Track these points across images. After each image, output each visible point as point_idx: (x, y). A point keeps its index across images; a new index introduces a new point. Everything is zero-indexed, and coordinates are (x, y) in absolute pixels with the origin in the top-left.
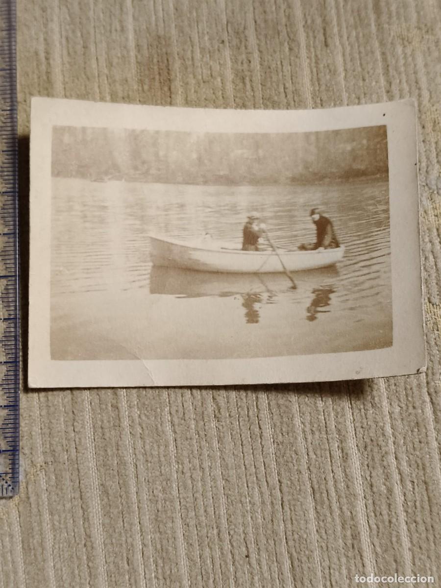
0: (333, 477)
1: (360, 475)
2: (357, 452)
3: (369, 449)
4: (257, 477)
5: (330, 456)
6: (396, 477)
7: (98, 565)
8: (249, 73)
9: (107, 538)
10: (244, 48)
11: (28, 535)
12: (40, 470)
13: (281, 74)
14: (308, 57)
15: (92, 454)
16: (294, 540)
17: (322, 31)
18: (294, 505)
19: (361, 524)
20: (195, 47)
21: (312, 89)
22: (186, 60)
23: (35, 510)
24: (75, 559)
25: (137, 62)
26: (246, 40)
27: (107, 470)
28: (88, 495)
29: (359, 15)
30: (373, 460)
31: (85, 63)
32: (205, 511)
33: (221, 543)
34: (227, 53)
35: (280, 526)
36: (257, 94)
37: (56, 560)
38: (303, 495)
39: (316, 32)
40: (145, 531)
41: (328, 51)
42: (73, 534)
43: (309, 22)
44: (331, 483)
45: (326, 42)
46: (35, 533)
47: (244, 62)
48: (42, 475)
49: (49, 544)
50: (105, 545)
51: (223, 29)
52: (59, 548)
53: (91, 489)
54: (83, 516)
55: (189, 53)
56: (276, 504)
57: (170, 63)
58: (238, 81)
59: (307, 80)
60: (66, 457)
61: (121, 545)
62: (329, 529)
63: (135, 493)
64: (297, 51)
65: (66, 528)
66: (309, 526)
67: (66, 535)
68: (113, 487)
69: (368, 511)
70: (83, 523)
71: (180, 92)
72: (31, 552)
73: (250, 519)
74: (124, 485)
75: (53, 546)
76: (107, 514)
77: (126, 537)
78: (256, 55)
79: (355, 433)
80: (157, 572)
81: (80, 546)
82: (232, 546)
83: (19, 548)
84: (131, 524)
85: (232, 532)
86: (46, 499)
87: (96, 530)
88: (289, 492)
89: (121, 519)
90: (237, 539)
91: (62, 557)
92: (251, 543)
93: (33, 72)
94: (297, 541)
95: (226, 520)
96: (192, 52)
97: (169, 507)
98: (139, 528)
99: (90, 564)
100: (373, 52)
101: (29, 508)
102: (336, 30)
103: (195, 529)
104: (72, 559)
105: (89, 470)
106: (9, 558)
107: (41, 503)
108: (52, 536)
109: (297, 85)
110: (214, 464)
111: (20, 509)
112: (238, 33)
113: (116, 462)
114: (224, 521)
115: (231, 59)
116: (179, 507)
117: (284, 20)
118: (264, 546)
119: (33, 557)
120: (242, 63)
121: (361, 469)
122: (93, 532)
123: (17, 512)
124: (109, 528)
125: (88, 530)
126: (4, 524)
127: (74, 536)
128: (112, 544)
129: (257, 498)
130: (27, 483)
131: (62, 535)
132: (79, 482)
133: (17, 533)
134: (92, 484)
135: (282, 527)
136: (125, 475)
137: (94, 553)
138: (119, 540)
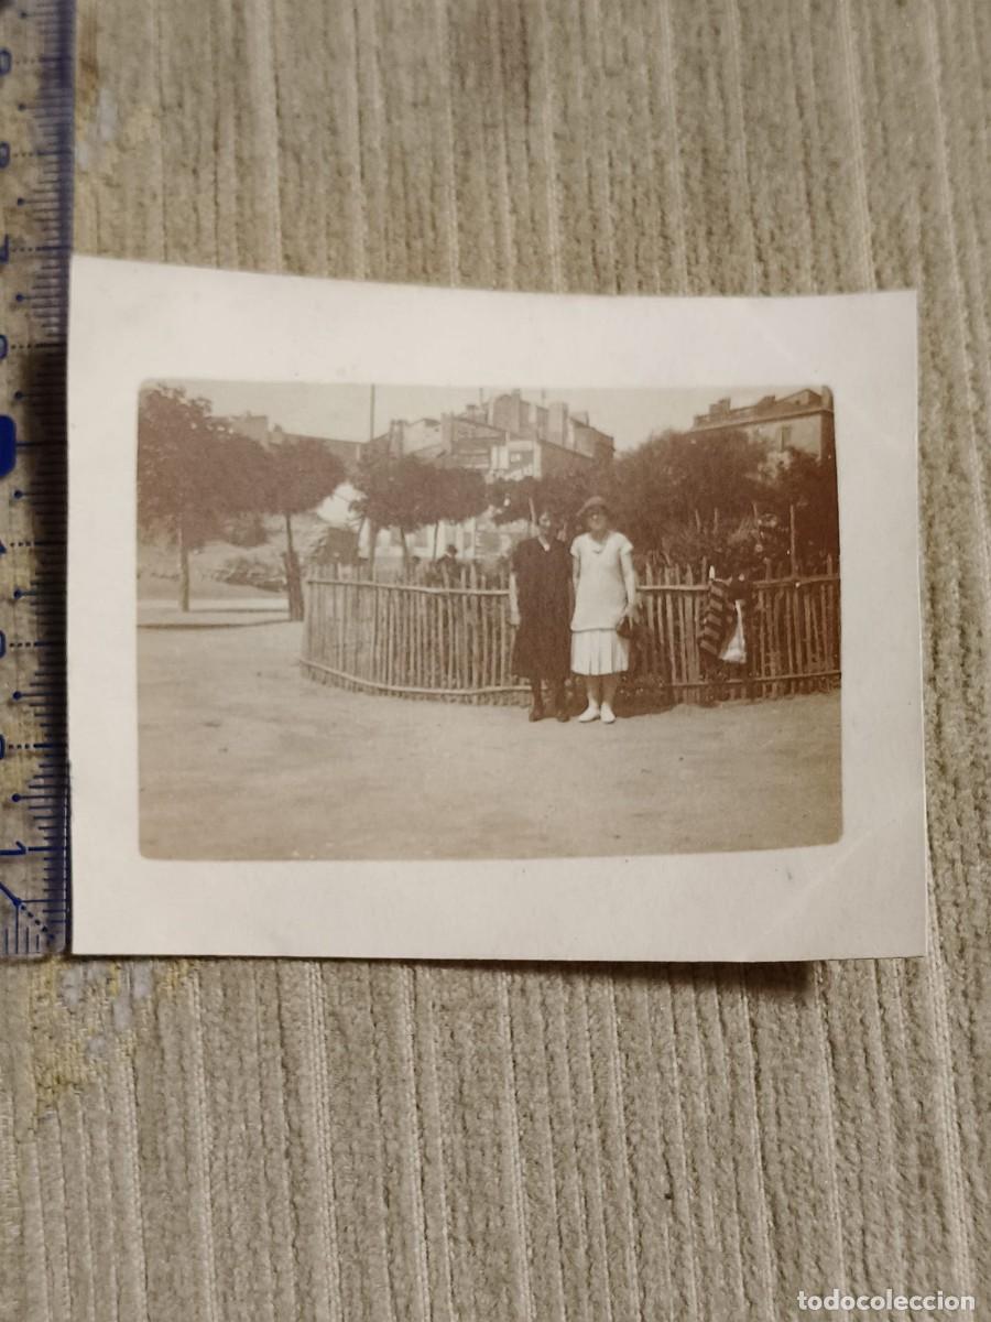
0: (882, 1017)
1: (945, 1017)
2: (940, 962)
3: (970, 953)
4: (699, 1012)
5: (877, 970)
7: (316, 1203)
8: (715, 57)
9: (339, 1140)
11: (155, 1124)
12: (189, 972)
13: (790, 63)
14: (854, 28)
16: (781, 1163)
18: (785, 1081)
19: (941, 1131)
21: (862, 101)
22: (567, 22)
23: (172, 1068)
24: (263, 1187)
25: (452, 24)
27: (344, 979)
28: (299, 1035)
30: (978, 981)
31: (327, 20)
32: (574, 1085)
33: (608, 1163)
34: (664, 9)
35: (749, 1128)
36: (732, 107)
37: (218, 1187)
38: (808, 1057)
40: (430, 1127)
41: (904, 16)
42: (260, 1127)
44: (876, 1032)
46: (170, 1122)
47: (704, 32)
48: (191, 986)
49: (202, 1148)
50: (335, 1155)
52: (226, 1157)
53: (305, 1023)
54: (285, 1085)
56: (743, 1076)
57: (530, 28)
58: (688, 76)
59: (851, 81)
61: (372, 1156)
62: (868, 1140)
63: (410, 1038)
64: (829, 11)
65: (245, 1111)
66: (820, 1130)
67: (243, 1127)
68: (358, 1020)
69: (962, 1100)
70: (285, 1102)
71: (549, 96)
72: (159, 1166)
73: (679, 1108)
74: (384, 1017)
75: (212, 1153)
76: (343, 1082)
77: (386, 1139)
78: (733, 16)
79: (939, 919)
80: (455, 1226)
81: (275, 1154)
82: (635, 1170)
83: (131, 1153)
84: (397, 1109)
85: (635, 1139)
86: (200, 1043)
87: (315, 1119)
88: (775, 1050)
89: (374, 1097)
90: (647, 1155)
91: (231, 1180)
92: (680, 1165)
94: (790, 1165)
95: (622, 1108)
97: (489, 1072)
98: (415, 1119)
99: (298, 1199)
101: (158, 1062)
103: (548, 1126)
104: (255, 1186)
105: (303, 976)
106: (107, 1178)
107: (187, 1052)
108: (210, 1129)
109: (828, 91)
111: (138, 1062)
114: (616, 1110)
115: (674, 24)
116: (512, 1075)
118: (709, 1175)
119: (164, 1177)
120: (699, 34)
121: (948, 1001)
122: (307, 1123)
123: (130, 1070)
124: (346, 1114)
125: (295, 1119)
126: (98, 1096)
127: (263, 1132)
128: (351, 1153)
129: (697, 1060)
130: (156, 1004)
131: (235, 1128)
132: (280, 1007)
133: (127, 1120)
134: (309, 1010)
135: (755, 1131)
136: (389, 994)
137: (307, 1174)
138: (367, 1145)
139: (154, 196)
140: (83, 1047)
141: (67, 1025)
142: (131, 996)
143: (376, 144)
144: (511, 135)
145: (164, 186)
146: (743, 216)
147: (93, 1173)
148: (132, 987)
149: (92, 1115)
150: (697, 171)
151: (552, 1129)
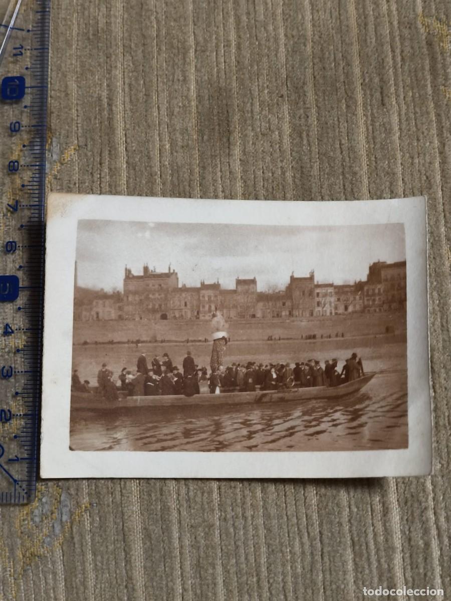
0: (374, 530)
1: (399, 530)
2: (397, 507)
3: (409, 504)
4: (298, 528)
5: (371, 510)
6: (434, 532)
8: (307, 128)
9: (148, 581)
10: (302, 103)
11: (71, 573)
12: (85, 510)
13: (337, 131)
14: (364, 115)
15: (136, 498)
16: (331, 590)
17: (379, 89)
18: (334, 557)
19: (397, 577)
20: (255, 100)
21: (367, 146)
22: (246, 112)
23: (78, 550)
25: (198, 112)
26: (305, 95)
27: (150, 514)
28: (132, 538)
29: (416, 76)
30: (412, 514)
31: (146, 111)
32: (246, 559)
33: (260, 591)
34: (286, 108)
35: (318, 576)
36: (313, 148)
38: (342, 546)
39: (374, 90)
40: (186, 576)
41: (385, 110)
42: (115, 575)
43: (367, 80)
44: (371, 536)
45: (382, 100)
46: (77, 572)
47: (302, 117)
48: (86, 516)
49: (91, 583)
50: (146, 588)
51: (283, 84)
52: (101, 587)
53: (134, 532)
54: (125, 558)
55: (249, 105)
56: (316, 555)
57: (230, 115)
58: (295, 136)
59: (362, 138)
60: (111, 500)
61: (162, 588)
62: (367, 581)
63: (177, 539)
64: (354, 107)
65: (109, 569)
66: (347, 577)
67: (108, 575)
68: (156, 532)
69: (405, 564)
70: (125, 565)
71: (238, 143)
72: (73, 591)
73: (289, 568)
74: (167, 530)
75: (95, 585)
76: (148, 557)
77: (167, 581)
78: (314, 111)
79: (397, 488)
81: (121, 587)
82: (271, 594)
83: (62, 585)
84: (172, 569)
85: (271, 581)
86: (90, 540)
87: (138, 572)
88: (329, 544)
89: (162, 564)
90: (276, 587)
91: (103, 596)
92: (290, 591)
93: (96, 118)
94: (335, 591)
95: (266, 568)
96: (252, 105)
97: (211, 553)
98: (179, 573)
100: (428, 113)
101: (72, 548)
102: (393, 89)
103: (235, 576)
105: (133, 513)
106: (52, 595)
107: (84, 544)
108: (94, 576)
109: (353, 142)
110: (256, 513)
111: (64, 548)
112: (297, 88)
113: (160, 507)
114: (264, 569)
115: (289, 113)
116: (220, 555)
117: (342, 78)
118: (302, 595)
119: (75, 595)
120: (300, 118)
121: (400, 523)
122: (135, 574)
123: (61, 551)
124: (151, 572)
125: (130, 573)
126: (48, 562)
127: (116, 577)
128: (153, 587)
129: (297, 548)
130: (72, 523)
131: (104, 576)
132: (123, 525)
133: (60, 571)
134: (135, 527)
135: (320, 577)
136: (168, 521)
137: (134, 595)
138: (160, 583)
139: (75, 184)
140: (42, 541)
141: (35, 532)
142: (61, 520)
143: (167, 163)
144: (222, 159)
145: (79, 179)
146: (317, 194)
147: (46, 592)
148: (62, 516)
149: (46, 569)
150: (298, 176)
151: (237, 577)
